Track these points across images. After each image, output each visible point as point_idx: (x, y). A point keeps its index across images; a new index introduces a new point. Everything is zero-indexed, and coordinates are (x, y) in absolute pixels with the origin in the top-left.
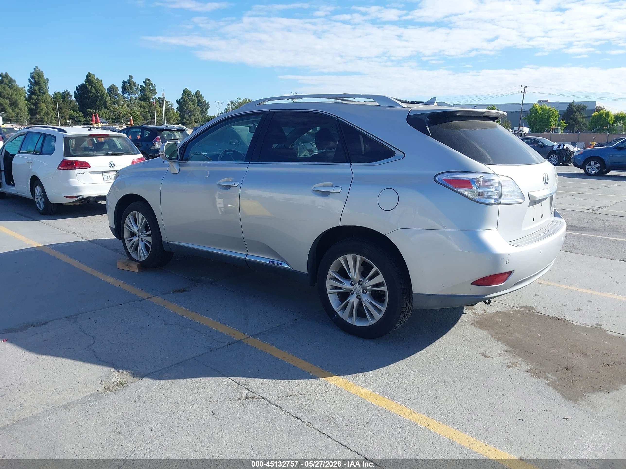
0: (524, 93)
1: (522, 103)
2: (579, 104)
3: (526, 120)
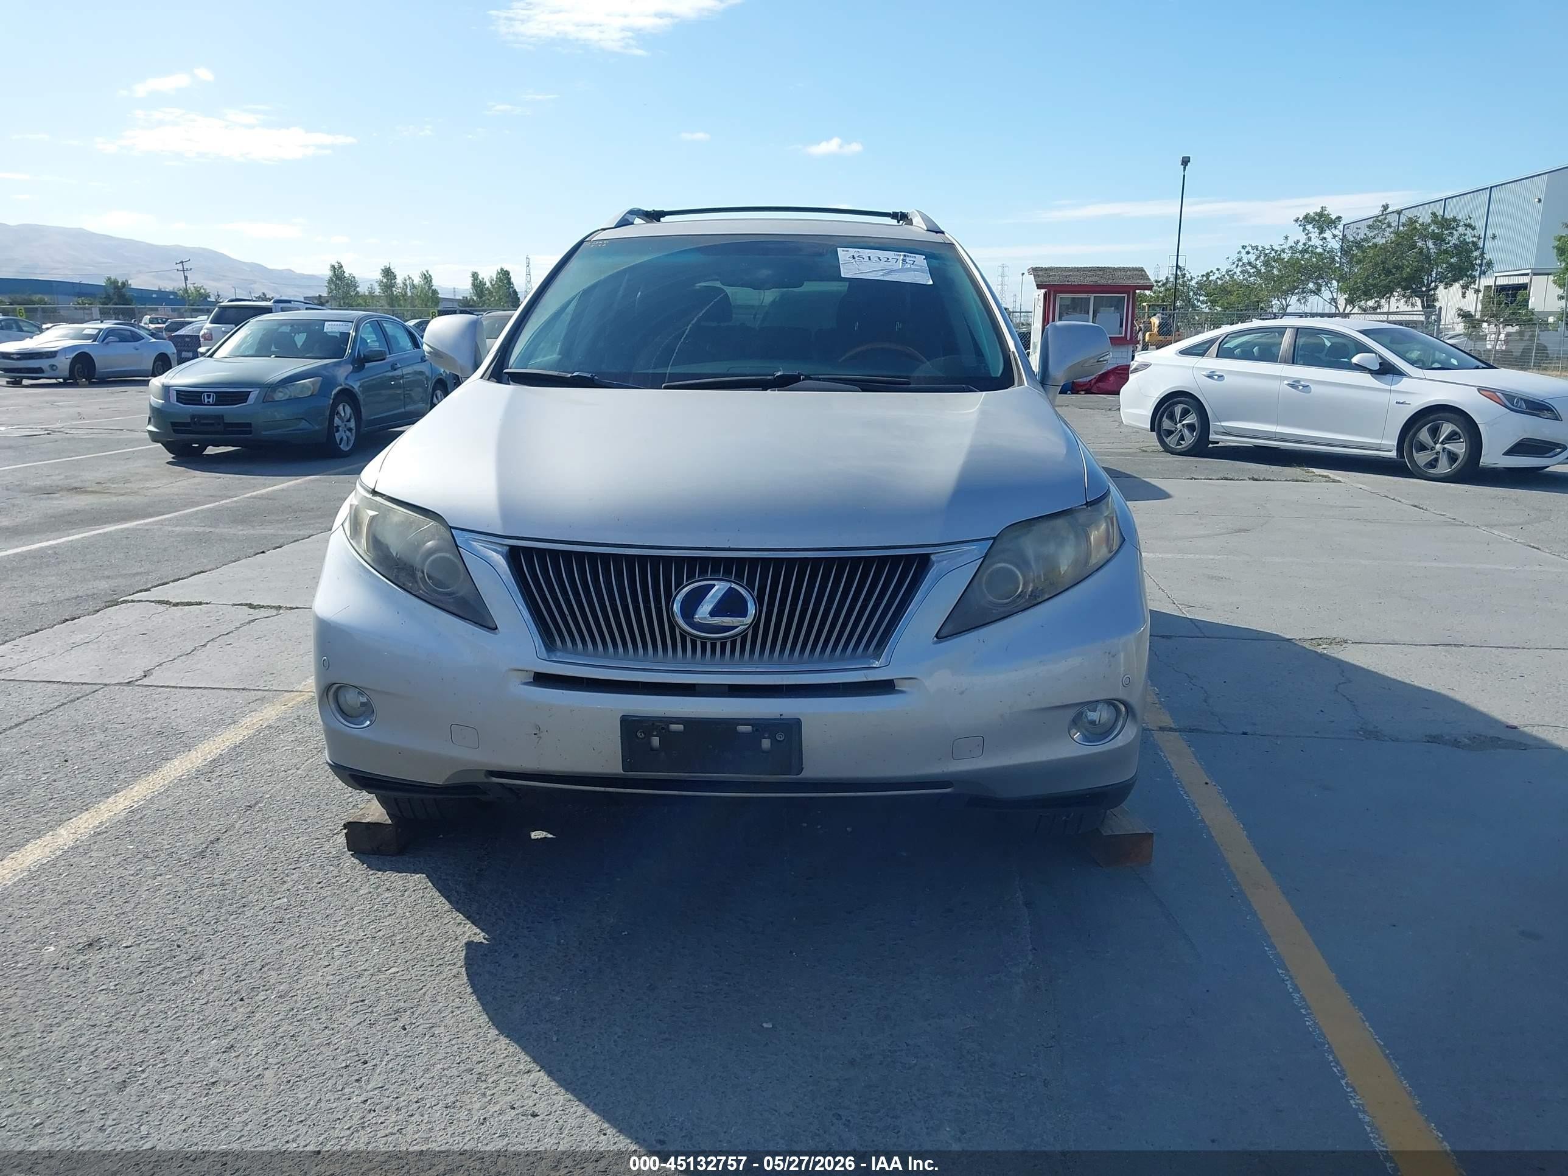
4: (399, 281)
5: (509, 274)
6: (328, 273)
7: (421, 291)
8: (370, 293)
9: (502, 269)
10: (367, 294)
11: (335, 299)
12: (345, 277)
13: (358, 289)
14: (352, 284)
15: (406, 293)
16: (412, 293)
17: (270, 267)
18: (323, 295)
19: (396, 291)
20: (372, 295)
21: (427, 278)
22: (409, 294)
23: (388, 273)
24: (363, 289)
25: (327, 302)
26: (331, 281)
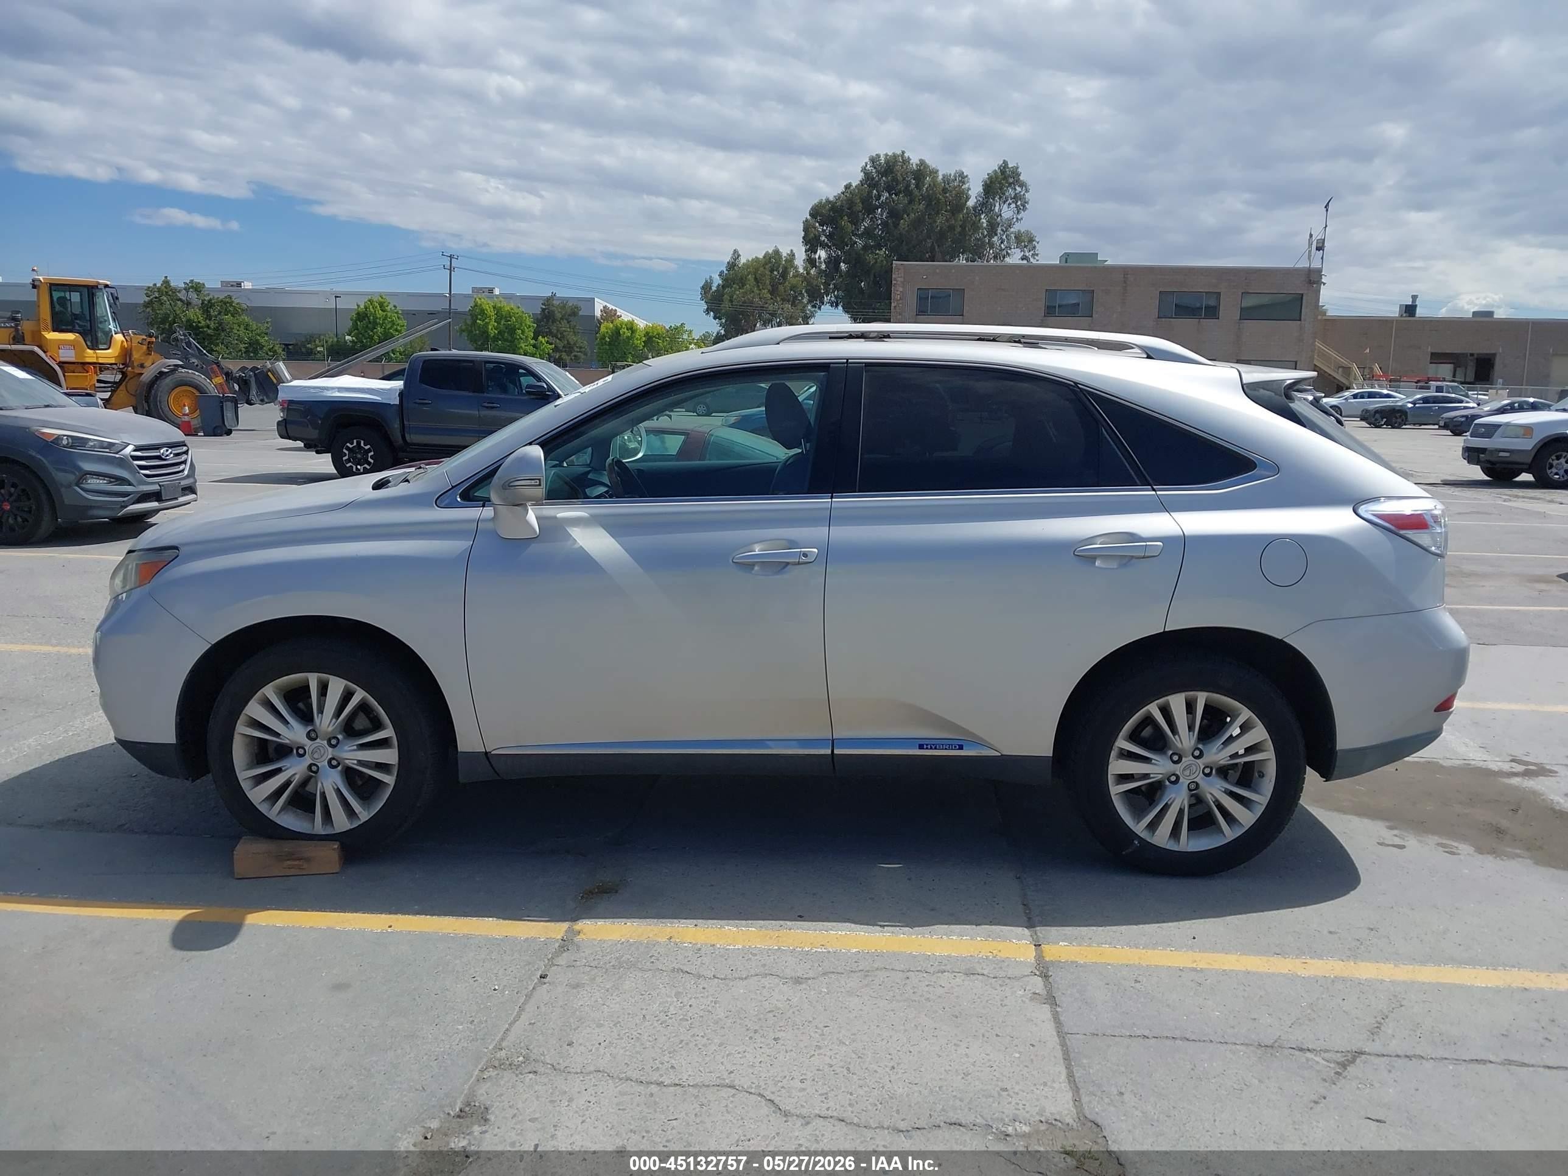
0: (450, 270)
1: (448, 292)
2: (564, 302)
3: (465, 334)
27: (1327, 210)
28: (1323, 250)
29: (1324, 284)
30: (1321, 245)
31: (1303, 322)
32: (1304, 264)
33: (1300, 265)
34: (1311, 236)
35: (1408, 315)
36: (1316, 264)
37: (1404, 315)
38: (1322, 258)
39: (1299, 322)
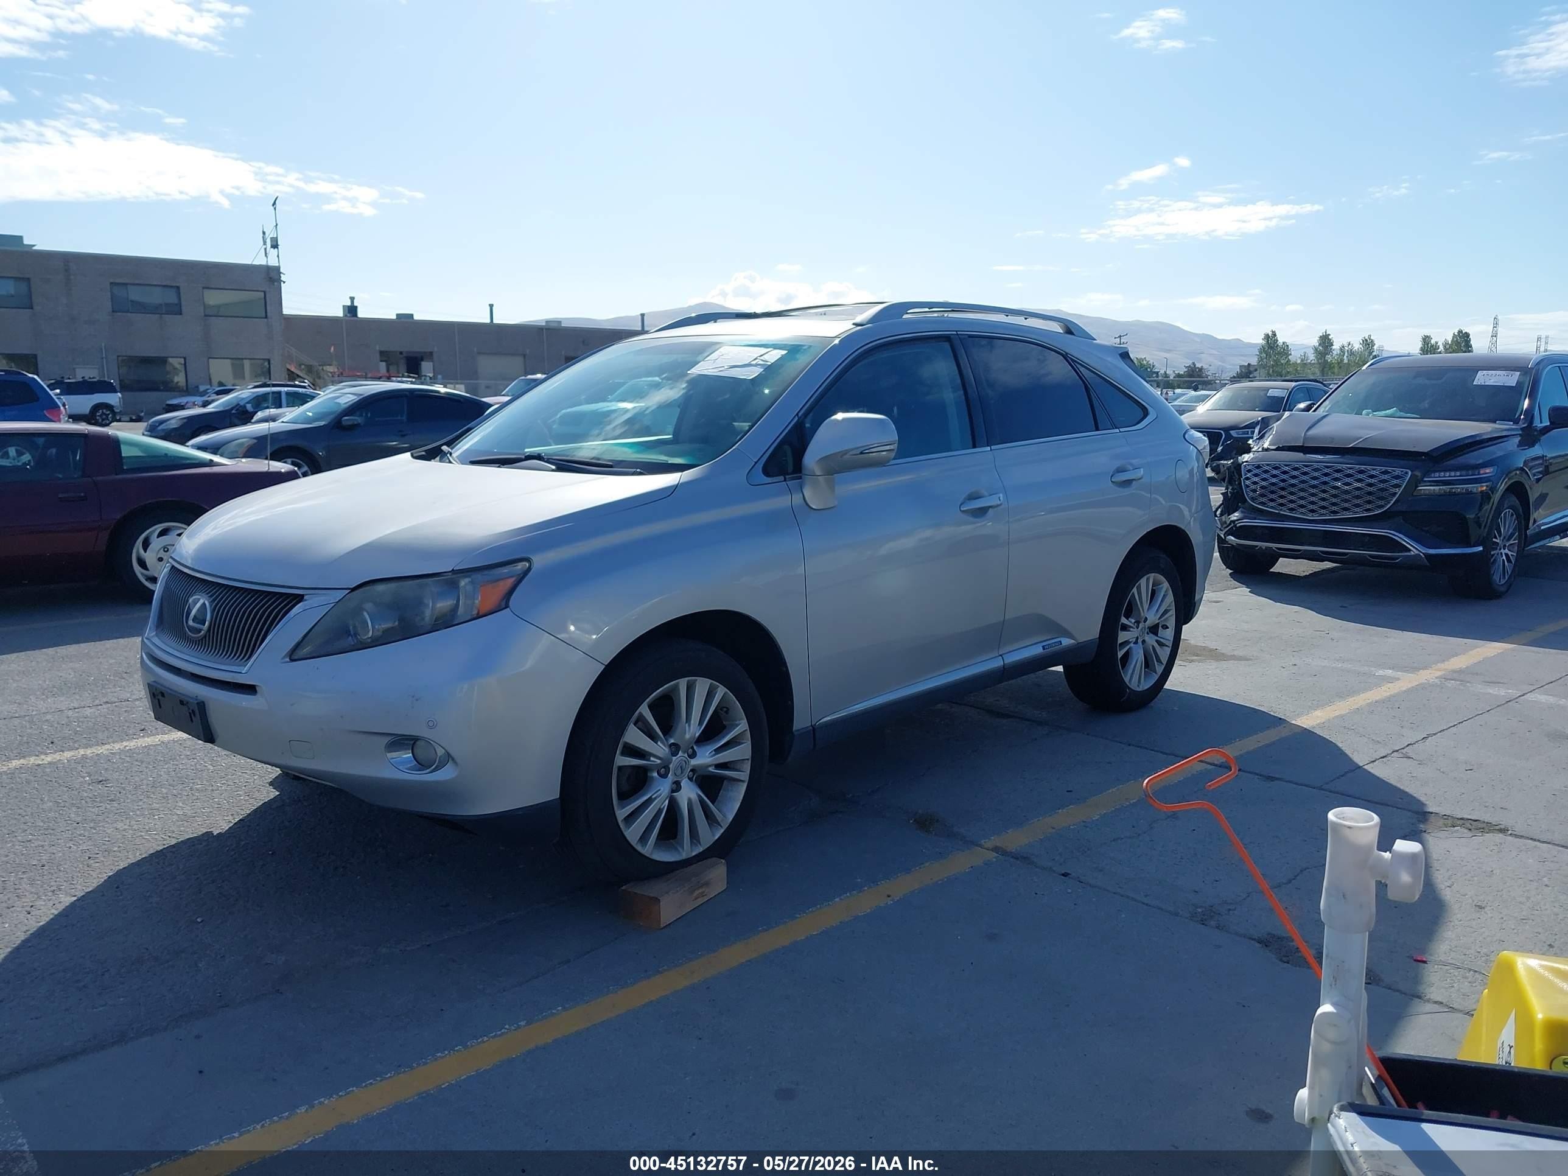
4: (1336, 346)
5: (1469, 336)
6: (1259, 340)
7: (1360, 358)
8: (1302, 360)
9: (1460, 332)
10: (1299, 361)
11: (1264, 368)
12: (1278, 345)
13: (1290, 357)
14: (1285, 351)
15: (1342, 360)
16: (1348, 360)
17: (1219, 337)
18: (1252, 364)
19: (1329, 358)
20: (1304, 364)
21: (1368, 343)
22: (1346, 361)
23: (1326, 341)
24: (1295, 357)
25: (1256, 370)
26: (1263, 350)
27: (275, 209)
28: (278, 248)
29: (284, 282)
30: (275, 243)
31: (270, 320)
32: (260, 261)
33: (256, 263)
34: (264, 233)
35: (351, 315)
36: (272, 262)
37: (348, 315)
38: (278, 256)
39: (266, 320)
